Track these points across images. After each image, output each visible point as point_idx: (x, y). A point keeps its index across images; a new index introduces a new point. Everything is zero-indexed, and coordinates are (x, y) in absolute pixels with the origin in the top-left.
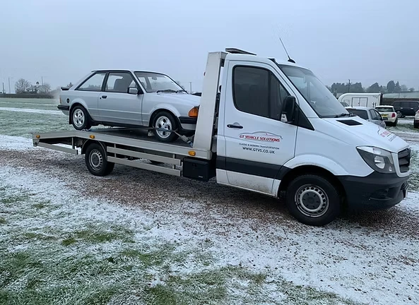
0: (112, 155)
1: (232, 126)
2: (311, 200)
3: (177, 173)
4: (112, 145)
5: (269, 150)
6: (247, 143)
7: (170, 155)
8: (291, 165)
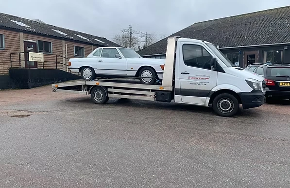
0: (111, 93)
1: (183, 73)
2: (225, 105)
3: (152, 99)
4: (111, 87)
5: (204, 83)
6: (192, 81)
7: (148, 90)
8: (215, 90)
